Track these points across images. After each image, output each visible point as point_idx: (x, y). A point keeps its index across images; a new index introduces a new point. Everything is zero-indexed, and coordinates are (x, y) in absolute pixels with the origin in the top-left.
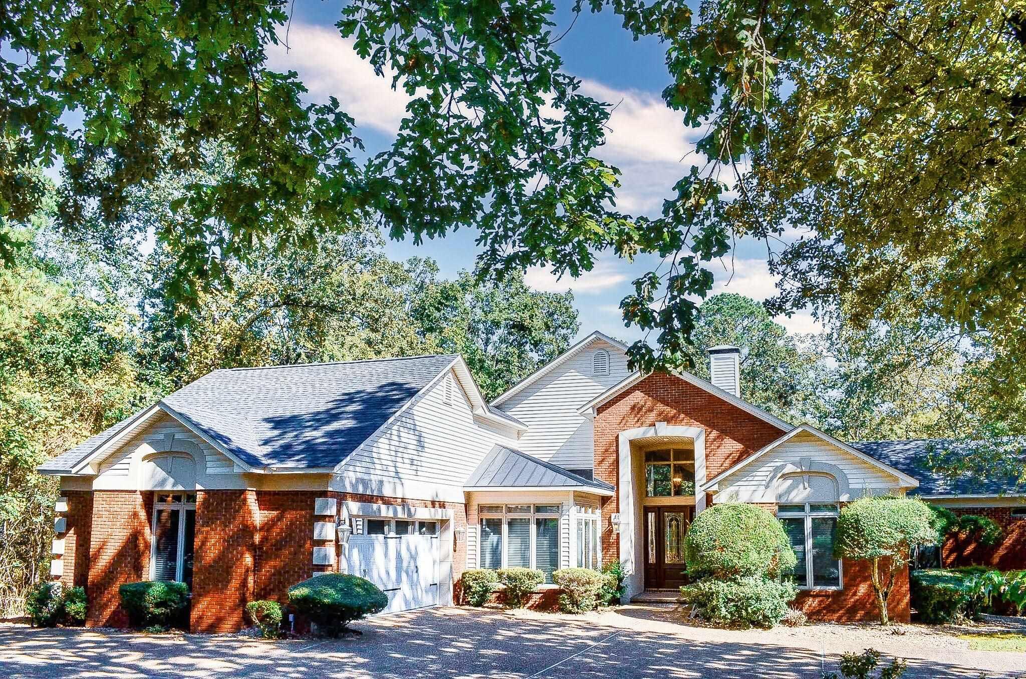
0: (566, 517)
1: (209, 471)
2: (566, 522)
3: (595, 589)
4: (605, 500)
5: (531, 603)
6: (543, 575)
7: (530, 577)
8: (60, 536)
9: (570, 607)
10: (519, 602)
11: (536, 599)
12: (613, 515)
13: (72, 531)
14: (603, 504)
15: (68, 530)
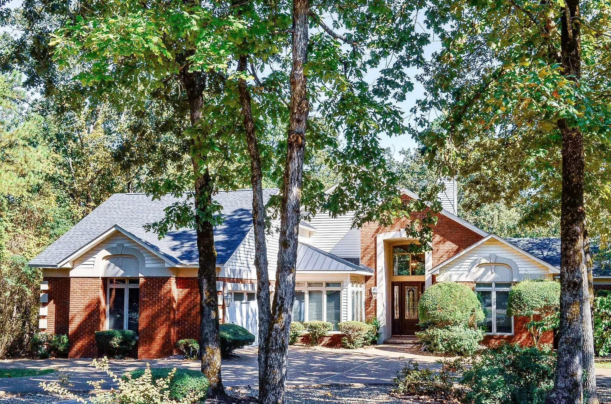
0: (345, 290)
1: (147, 266)
2: (346, 293)
3: (364, 334)
4: (367, 278)
5: (323, 343)
6: (332, 325)
7: (325, 326)
8: (44, 305)
9: (348, 345)
10: (317, 342)
11: (326, 340)
12: (373, 288)
13: (52, 302)
14: (366, 281)
15: (49, 301)
